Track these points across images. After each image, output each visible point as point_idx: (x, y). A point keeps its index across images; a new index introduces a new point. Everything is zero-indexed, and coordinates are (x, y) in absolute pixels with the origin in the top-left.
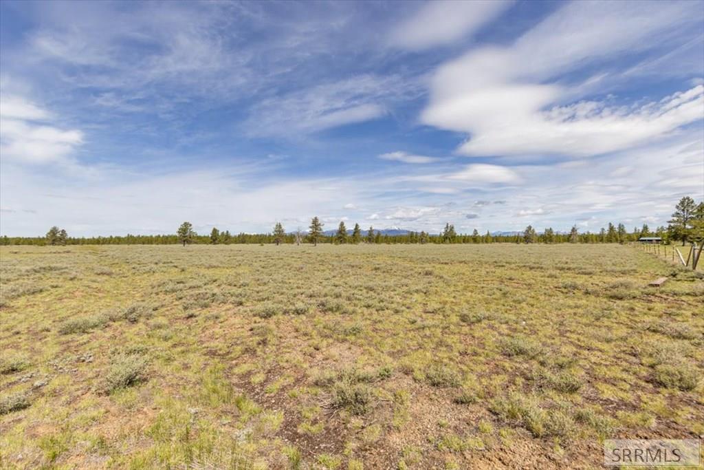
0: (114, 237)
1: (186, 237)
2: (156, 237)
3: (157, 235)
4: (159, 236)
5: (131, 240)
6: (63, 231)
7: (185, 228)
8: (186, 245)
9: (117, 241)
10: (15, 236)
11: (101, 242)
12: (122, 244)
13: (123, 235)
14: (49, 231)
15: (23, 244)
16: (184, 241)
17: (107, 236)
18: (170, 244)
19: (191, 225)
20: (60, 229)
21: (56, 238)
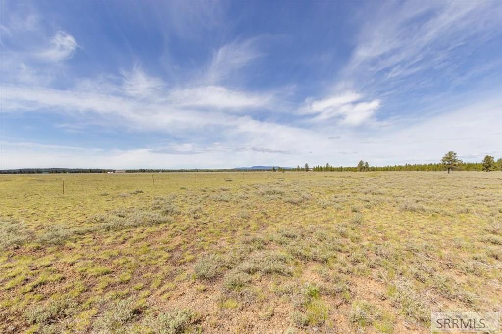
0: (397, 165)
1: (450, 164)
2: (429, 165)
3: (430, 163)
4: (431, 165)
5: (409, 168)
6: (366, 163)
7: (450, 157)
8: (451, 172)
9: (399, 168)
10: (345, 167)
11: (389, 169)
12: (402, 170)
13: (403, 165)
14: (359, 163)
15: (350, 171)
16: (449, 168)
17: (393, 165)
18: (440, 170)
19: (455, 154)
20: (365, 162)
21: (363, 168)
